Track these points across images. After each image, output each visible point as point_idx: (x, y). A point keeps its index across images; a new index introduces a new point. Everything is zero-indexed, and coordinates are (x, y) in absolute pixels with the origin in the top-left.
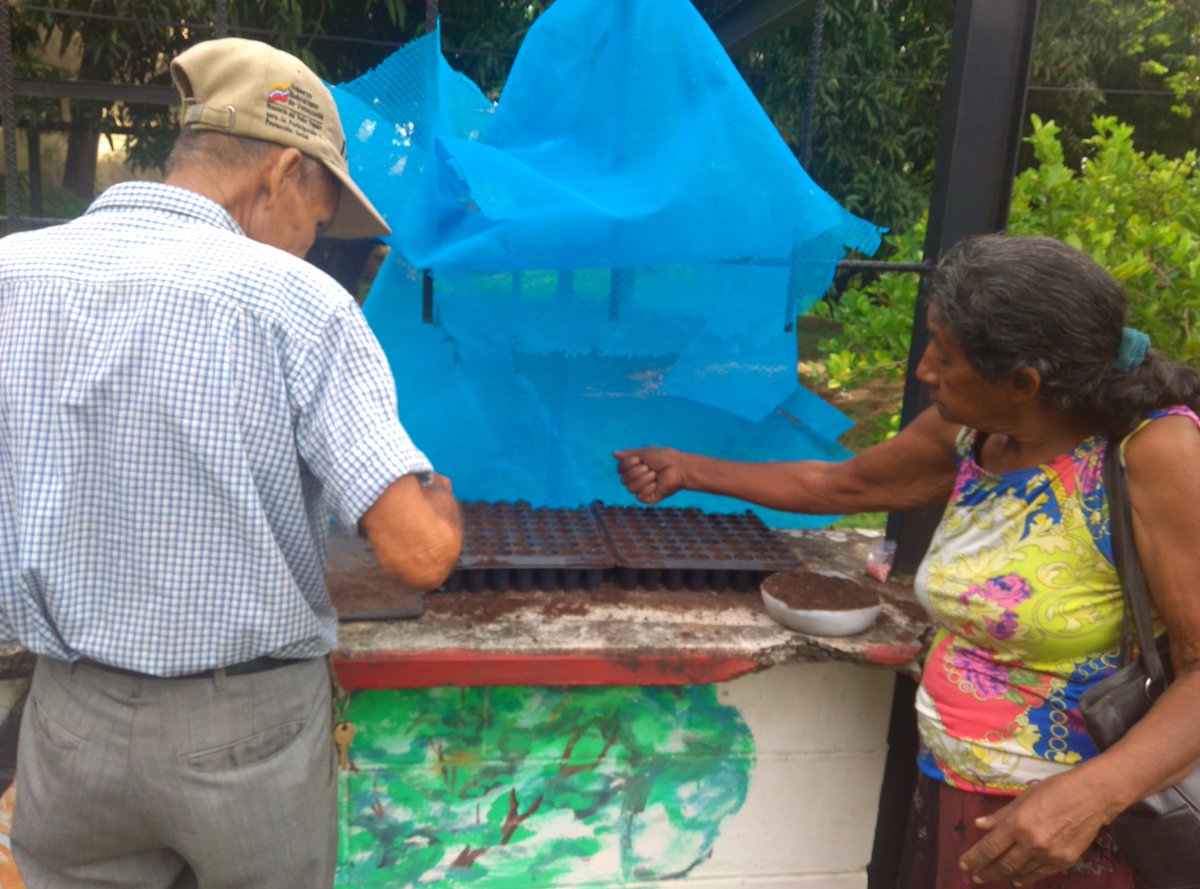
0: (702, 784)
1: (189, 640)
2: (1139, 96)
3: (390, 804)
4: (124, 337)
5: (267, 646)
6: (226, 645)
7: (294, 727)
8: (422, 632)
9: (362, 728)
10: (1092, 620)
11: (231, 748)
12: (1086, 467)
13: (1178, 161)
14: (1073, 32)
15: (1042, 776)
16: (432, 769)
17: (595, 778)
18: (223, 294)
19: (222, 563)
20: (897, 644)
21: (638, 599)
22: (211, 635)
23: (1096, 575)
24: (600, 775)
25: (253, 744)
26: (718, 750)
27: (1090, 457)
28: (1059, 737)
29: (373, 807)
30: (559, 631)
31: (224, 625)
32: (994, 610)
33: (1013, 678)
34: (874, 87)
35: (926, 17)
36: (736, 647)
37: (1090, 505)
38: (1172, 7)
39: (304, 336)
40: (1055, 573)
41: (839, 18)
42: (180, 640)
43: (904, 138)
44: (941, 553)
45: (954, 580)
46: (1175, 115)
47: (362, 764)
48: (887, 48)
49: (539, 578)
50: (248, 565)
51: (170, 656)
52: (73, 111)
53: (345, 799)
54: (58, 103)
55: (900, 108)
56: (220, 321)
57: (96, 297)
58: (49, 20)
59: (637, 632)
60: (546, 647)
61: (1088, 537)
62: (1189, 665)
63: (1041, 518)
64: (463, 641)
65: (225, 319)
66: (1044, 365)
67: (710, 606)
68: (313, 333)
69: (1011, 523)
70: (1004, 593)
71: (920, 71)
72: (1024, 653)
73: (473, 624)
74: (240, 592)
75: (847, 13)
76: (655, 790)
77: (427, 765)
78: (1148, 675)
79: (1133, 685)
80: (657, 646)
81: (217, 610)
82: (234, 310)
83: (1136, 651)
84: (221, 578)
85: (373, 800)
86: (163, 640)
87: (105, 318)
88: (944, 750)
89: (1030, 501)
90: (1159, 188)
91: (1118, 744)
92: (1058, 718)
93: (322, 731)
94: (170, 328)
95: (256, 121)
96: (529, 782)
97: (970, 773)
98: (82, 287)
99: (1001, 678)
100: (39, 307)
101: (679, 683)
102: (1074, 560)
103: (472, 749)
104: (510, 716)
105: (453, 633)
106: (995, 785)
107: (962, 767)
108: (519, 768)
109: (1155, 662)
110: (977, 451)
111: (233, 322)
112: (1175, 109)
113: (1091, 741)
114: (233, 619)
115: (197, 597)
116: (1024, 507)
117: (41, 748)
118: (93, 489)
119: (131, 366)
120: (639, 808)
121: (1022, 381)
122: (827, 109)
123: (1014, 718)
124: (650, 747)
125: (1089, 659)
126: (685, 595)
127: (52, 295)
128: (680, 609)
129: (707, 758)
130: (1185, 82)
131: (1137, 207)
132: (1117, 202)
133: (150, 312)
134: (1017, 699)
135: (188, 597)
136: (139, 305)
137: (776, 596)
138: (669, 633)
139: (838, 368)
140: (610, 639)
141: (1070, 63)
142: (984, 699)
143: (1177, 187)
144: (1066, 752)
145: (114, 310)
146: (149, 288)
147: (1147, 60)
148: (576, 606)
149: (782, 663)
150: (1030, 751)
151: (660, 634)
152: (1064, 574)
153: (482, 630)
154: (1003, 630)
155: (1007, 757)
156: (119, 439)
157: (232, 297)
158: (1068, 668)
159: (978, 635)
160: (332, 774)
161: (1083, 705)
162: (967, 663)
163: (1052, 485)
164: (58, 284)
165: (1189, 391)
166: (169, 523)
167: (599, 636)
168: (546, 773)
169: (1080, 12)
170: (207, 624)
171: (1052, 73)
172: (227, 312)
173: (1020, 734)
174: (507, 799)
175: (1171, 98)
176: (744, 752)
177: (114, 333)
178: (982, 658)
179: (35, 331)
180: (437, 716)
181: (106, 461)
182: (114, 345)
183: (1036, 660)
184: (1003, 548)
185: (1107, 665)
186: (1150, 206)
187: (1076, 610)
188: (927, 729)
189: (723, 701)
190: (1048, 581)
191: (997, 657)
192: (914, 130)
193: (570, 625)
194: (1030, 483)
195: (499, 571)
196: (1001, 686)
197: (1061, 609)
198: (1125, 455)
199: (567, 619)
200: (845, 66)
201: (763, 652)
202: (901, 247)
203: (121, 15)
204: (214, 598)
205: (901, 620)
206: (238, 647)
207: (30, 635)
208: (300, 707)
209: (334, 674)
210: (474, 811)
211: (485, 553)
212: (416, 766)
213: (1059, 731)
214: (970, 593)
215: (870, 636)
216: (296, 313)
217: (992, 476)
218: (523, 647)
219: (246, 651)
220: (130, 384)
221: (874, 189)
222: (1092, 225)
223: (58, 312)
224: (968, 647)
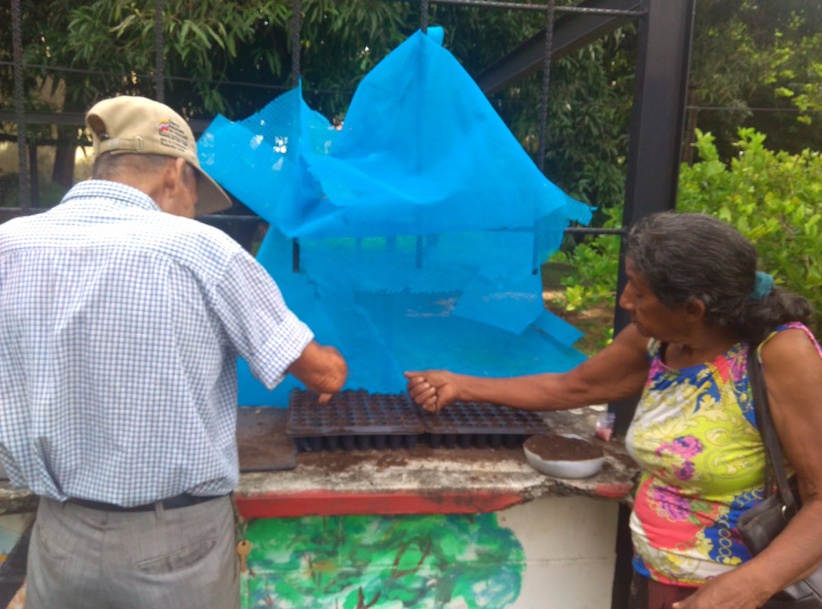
0: (490, 582)
1: (138, 480)
2: (775, 112)
3: (277, 598)
4: (93, 282)
5: (190, 483)
6: (163, 483)
7: (209, 543)
8: (296, 478)
9: (257, 545)
10: (744, 467)
11: (168, 558)
12: (736, 364)
13: (797, 156)
14: (729, 70)
15: (715, 574)
16: (305, 573)
17: (416, 579)
18: (159, 251)
19: (160, 429)
20: (617, 483)
21: (441, 455)
22: (153, 477)
23: (746, 436)
24: (419, 577)
25: (182, 555)
26: (500, 559)
27: (738, 357)
28: (725, 547)
29: (265, 600)
30: (388, 477)
31: (162, 470)
32: (678, 460)
33: (693, 507)
34: (595, 109)
35: (628, 62)
36: (508, 486)
37: (739, 389)
38: (793, 53)
39: (213, 276)
40: (718, 435)
41: (569, 65)
42: (133, 481)
43: (617, 142)
44: (641, 421)
45: (651, 440)
46: (800, 123)
47: (258, 570)
48: (603, 83)
49: (374, 441)
50: (177, 430)
51: (126, 491)
52: (59, 131)
53: (246, 595)
54: (49, 126)
55: (613, 122)
56: (159, 269)
57: (73, 257)
58: (44, 72)
59: (440, 477)
60: (379, 488)
61: (739, 410)
62: (812, 496)
63: (707, 398)
64: (323, 484)
65: (162, 267)
66: (707, 298)
67: (489, 459)
68: (219, 274)
69: (687, 401)
70: (684, 449)
71: (626, 97)
72: (699, 489)
73: (330, 473)
74: (172, 448)
75: (574, 61)
76: (457, 588)
77: (301, 570)
78: (783, 504)
79: (773, 511)
80: (454, 486)
81: (157, 460)
82: (167, 261)
83: (775, 487)
84: (159, 439)
85: (265, 595)
86: (122, 481)
87: (79, 271)
88: (649, 556)
89: (699, 386)
90: (786, 174)
91: (764, 551)
92: (724, 534)
93: (228, 545)
94: (125, 275)
95: (156, 144)
96: (371, 582)
97: (667, 572)
98: (63, 252)
99: (685, 507)
100: (35, 267)
101: (470, 511)
102: (730, 426)
103: (331, 559)
104: (356, 536)
105: (316, 479)
106: (684, 580)
107: (662, 568)
108: (364, 572)
109: (788, 495)
110: (662, 353)
111: (167, 269)
112: (800, 119)
113: (747, 549)
114: (168, 466)
115: (144, 452)
116: (696, 390)
117: (43, 558)
118: (75, 382)
119: (99, 301)
120: (447, 599)
121: (692, 309)
122: (564, 124)
123: (695, 534)
124: (453, 557)
125: (744, 493)
126: (473, 451)
127: (44, 259)
128: (469, 461)
129: (492, 564)
130: (805, 101)
131: (771, 187)
132: (756, 184)
133: (112, 266)
134: (695, 521)
135: (138, 453)
136: (103, 262)
137: (535, 451)
138: (462, 478)
139: (572, 297)
140: (422, 482)
141: (726, 91)
142: (674, 521)
143: (797, 173)
144: (730, 557)
145: (85, 265)
146: (110, 251)
147: (779, 87)
148: (399, 460)
149: (539, 497)
150: (706, 556)
151: (456, 479)
152: (724, 436)
153: (336, 477)
154: (685, 473)
155: (691, 561)
156: (92, 349)
157: (165, 253)
158: (729, 499)
159: (669, 477)
160: (236, 576)
161: (740, 524)
162: (662, 497)
163: (713, 376)
164: (47, 252)
165: (801, 312)
166: (125, 403)
167: (415, 480)
168: (382, 576)
169: (731, 58)
170: (151, 469)
171: (714, 98)
172: (163, 263)
173: (700, 545)
174: (356, 594)
175: (797, 112)
176: (517, 560)
177: (87, 281)
178: (672, 493)
179: (34, 283)
180: (307, 537)
181: (83, 363)
182: (87, 288)
183: (708, 494)
184: (682, 417)
185: (756, 496)
186: (780, 186)
187: (733, 460)
188: (637, 541)
189: (502, 524)
190: (713, 440)
191: (681, 492)
192: (623, 136)
193: (395, 473)
194: (699, 375)
195: (347, 437)
196: (685, 512)
197: (723, 459)
198: (762, 355)
199: (393, 469)
200: (574, 95)
201: (526, 490)
202: (613, 216)
203: (92, 69)
204: (155, 452)
205: (619, 467)
206: (171, 484)
207: (36, 483)
208: (213, 530)
209: (236, 508)
210: (334, 602)
211: (337, 424)
212: (294, 571)
213: (726, 543)
214: (662, 448)
215: (598, 478)
216: (207, 262)
217: (673, 370)
218: (363, 488)
219: (176, 486)
220: (98, 313)
221: (598, 176)
222: (739, 200)
223: (48, 270)
224: (662, 485)
